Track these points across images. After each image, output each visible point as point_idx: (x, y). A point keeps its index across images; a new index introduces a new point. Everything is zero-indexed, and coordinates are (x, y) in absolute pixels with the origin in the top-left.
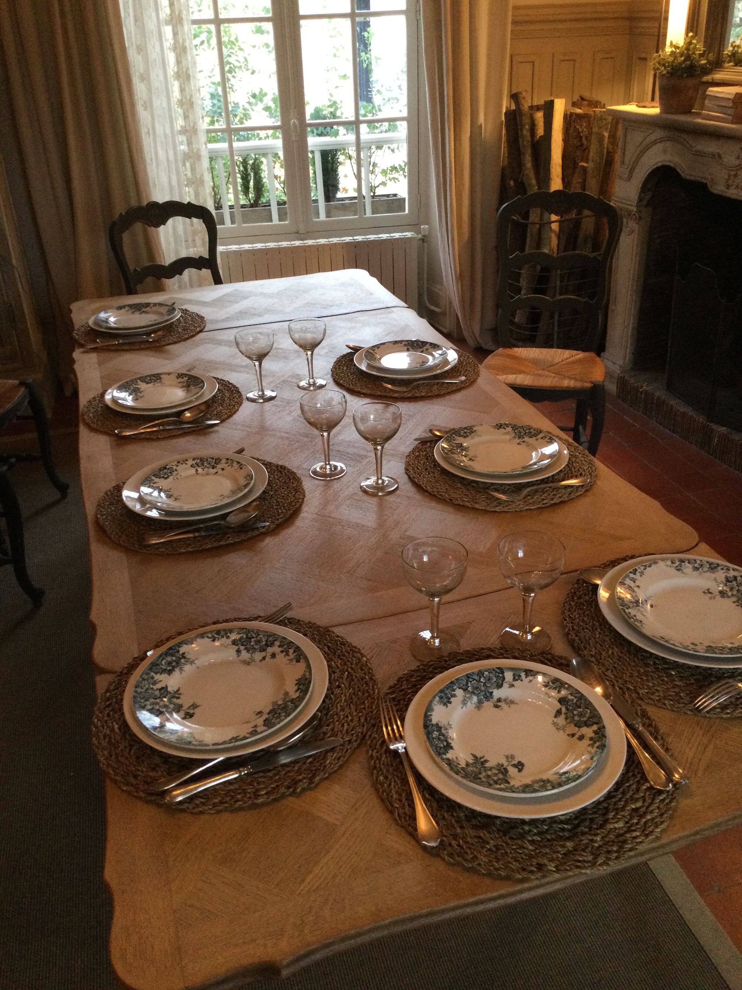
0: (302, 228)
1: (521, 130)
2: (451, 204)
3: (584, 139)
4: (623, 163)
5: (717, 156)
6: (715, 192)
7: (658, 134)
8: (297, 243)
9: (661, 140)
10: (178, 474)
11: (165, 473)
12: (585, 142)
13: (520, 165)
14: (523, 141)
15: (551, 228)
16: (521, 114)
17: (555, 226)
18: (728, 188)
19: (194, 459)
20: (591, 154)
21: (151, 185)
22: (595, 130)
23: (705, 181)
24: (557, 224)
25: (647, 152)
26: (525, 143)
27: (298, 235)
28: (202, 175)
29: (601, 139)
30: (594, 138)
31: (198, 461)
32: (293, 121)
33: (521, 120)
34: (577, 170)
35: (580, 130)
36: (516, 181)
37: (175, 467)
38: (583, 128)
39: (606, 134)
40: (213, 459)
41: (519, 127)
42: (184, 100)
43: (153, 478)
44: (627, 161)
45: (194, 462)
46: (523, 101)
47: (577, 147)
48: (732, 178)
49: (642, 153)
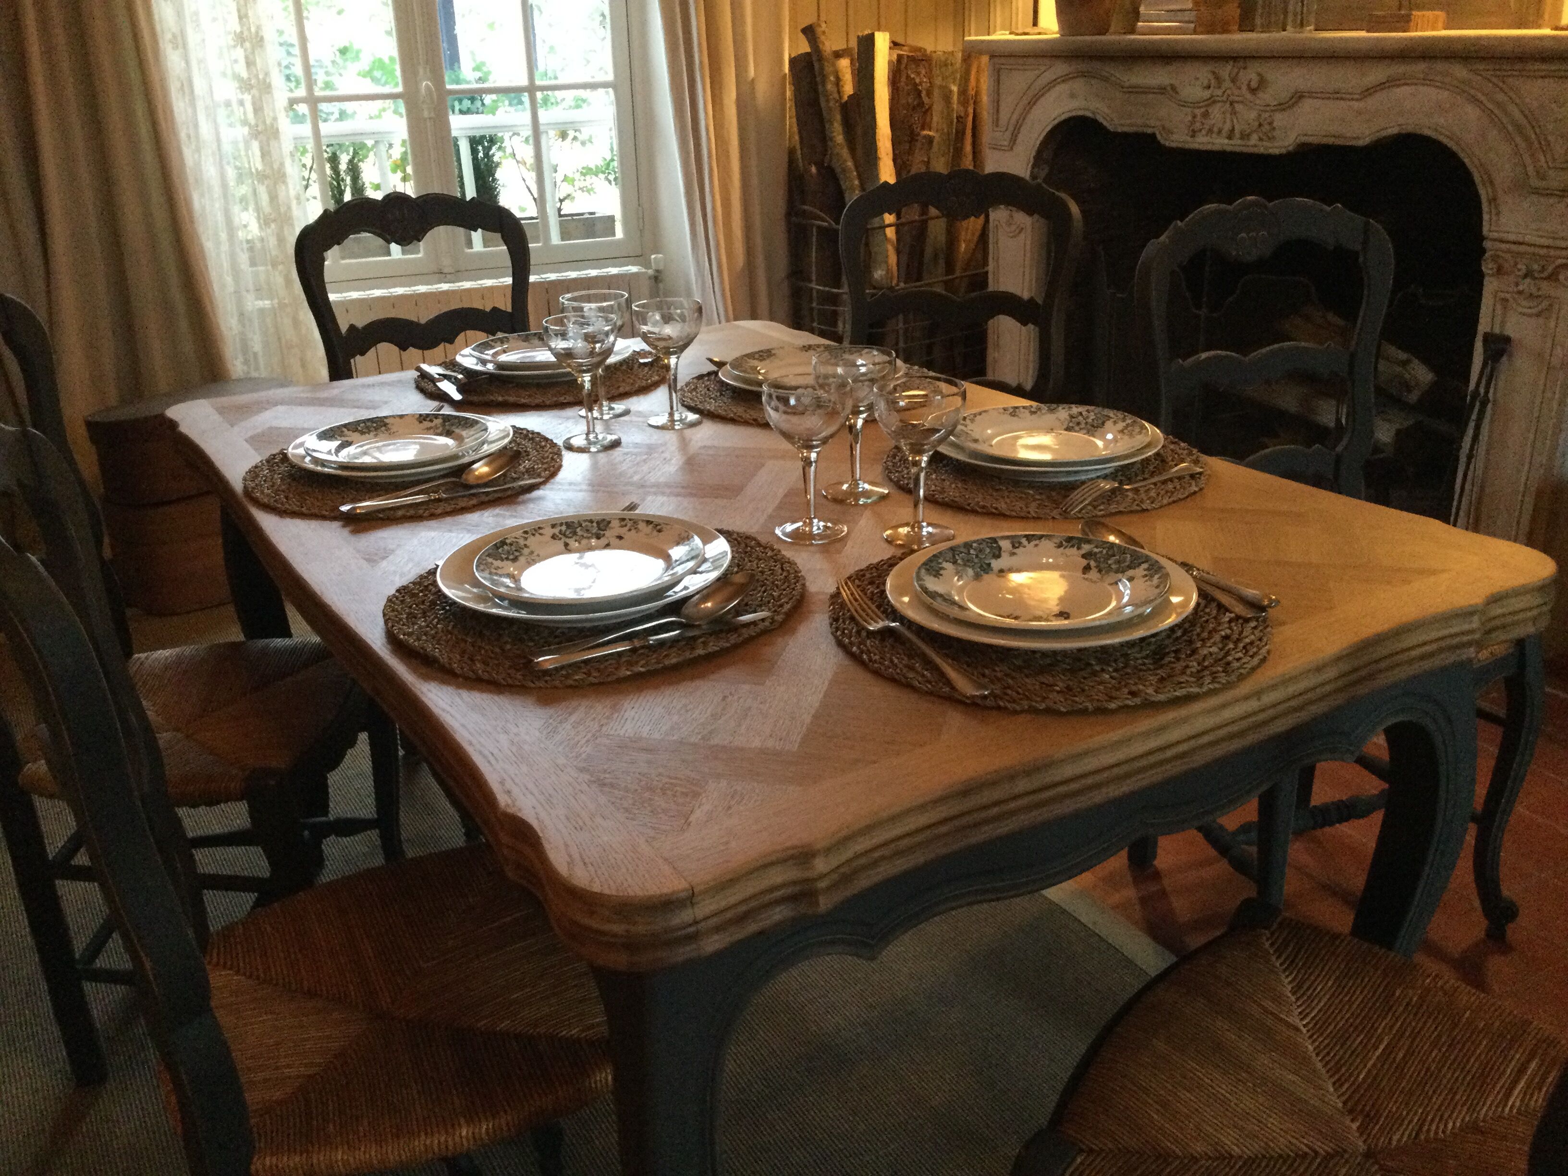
0: (447, 263)
1: (824, 83)
2: (714, 208)
3: (924, 94)
4: (996, 122)
5: (1169, 88)
6: (1174, 145)
7: (1061, 68)
8: (445, 287)
9: (1065, 79)
10: (532, 553)
11: (508, 552)
12: (926, 100)
13: (824, 138)
14: (828, 101)
15: (885, 234)
16: (821, 59)
17: (890, 233)
18: (1193, 136)
19: (553, 526)
20: (935, 119)
21: (191, 180)
22: (938, 81)
23: (1149, 131)
24: (893, 228)
25: (1042, 99)
26: (831, 104)
27: (441, 275)
28: (282, 164)
29: (947, 97)
30: (936, 93)
31: (564, 528)
32: (425, 84)
33: (822, 69)
34: (918, 145)
35: (917, 81)
36: (820, 165)
37: (522, 542)
38: (921, 79)
39: (955, 89)
40: (591, 521)
41: (818, 79)
42: (246, 33)
43: (490, 560)
44: (1001, 122)
45: (556, 531)
46: (823, 38)
47: (914, 108)
48: (1199, 118)
49: (1032, 103)
